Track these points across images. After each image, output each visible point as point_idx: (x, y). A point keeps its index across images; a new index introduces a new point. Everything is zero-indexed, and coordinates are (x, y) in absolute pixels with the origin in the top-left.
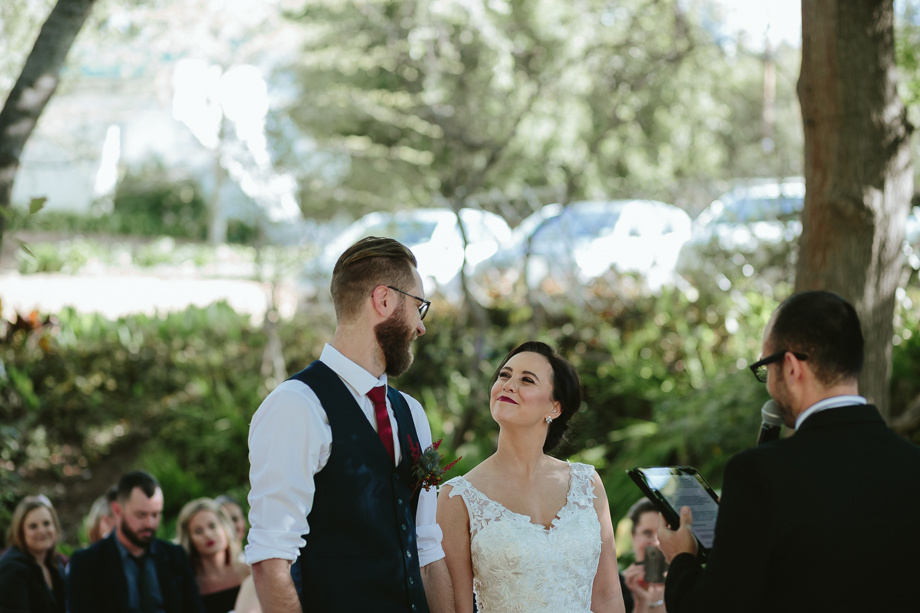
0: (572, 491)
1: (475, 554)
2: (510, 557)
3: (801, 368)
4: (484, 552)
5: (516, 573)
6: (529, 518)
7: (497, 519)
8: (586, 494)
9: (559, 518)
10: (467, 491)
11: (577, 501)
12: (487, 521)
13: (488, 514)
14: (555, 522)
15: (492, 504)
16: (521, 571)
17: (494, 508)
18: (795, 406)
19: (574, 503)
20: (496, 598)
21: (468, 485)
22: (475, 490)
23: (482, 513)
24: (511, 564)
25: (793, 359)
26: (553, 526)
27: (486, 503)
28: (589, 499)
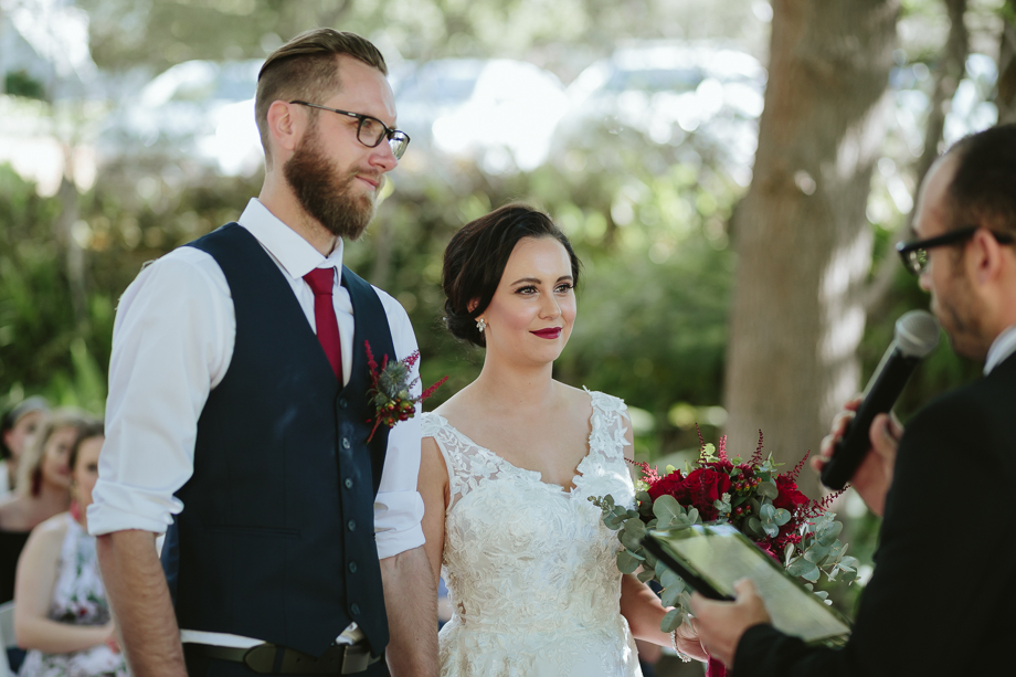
0: (596, 434)
1: (459, 531)
2: (516, 534)
3: (1002, 260)
4: (475, 527)
5: (525, 559)
6: (539, 475)
7: (493, 477)
8: (613, 439)
9: (581, 475)
10: (443, 431)
11: (602, 448)
12: (478, 479)
13: (477, 468)
14: (576, 480)
15: (483, 452)
16: (533, 555)
17: (485, 459)
18: (988, 321)
19: (601, 452)
20: (490, 597)
21: (444, 423)
22: (454, 431)
23: (469, 467)
24: (518, 544)
25: (991, 243)
26: (574, 487)
27: (474, 452)
28: (617, 448)
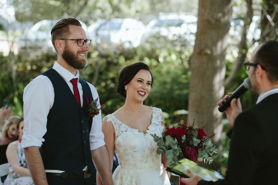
0: (153, 119)
1: (118, 145)
2: (132, 145)
4: (122, 144)
5: (134, 151)
6: (138, 130)
7: (126, 131)
8: (158, 120)
9: (149, 130)
10: (114, 120)
11: (155, 122)
12: (122, 132)
13: (122, 129)
14: (147, 131)
15: (124, 125)
16: (136, 150)
17: (124, 127)
19: (154, 123)
20: (127, 161)
21: (114, 117)
22: (117, 119)
23: (120, 129)
24: (132, 148)
25: (260, 68)
26: (147, 133)
27: (121, 125)
28: (159, 122)
